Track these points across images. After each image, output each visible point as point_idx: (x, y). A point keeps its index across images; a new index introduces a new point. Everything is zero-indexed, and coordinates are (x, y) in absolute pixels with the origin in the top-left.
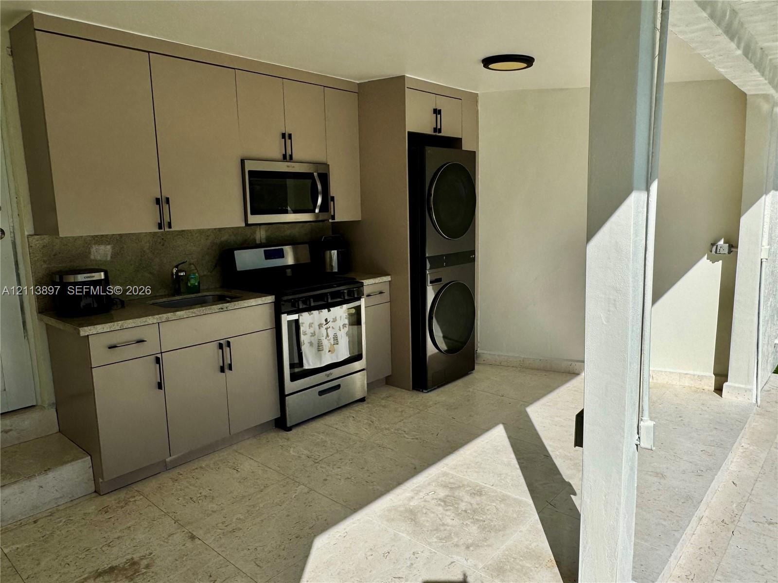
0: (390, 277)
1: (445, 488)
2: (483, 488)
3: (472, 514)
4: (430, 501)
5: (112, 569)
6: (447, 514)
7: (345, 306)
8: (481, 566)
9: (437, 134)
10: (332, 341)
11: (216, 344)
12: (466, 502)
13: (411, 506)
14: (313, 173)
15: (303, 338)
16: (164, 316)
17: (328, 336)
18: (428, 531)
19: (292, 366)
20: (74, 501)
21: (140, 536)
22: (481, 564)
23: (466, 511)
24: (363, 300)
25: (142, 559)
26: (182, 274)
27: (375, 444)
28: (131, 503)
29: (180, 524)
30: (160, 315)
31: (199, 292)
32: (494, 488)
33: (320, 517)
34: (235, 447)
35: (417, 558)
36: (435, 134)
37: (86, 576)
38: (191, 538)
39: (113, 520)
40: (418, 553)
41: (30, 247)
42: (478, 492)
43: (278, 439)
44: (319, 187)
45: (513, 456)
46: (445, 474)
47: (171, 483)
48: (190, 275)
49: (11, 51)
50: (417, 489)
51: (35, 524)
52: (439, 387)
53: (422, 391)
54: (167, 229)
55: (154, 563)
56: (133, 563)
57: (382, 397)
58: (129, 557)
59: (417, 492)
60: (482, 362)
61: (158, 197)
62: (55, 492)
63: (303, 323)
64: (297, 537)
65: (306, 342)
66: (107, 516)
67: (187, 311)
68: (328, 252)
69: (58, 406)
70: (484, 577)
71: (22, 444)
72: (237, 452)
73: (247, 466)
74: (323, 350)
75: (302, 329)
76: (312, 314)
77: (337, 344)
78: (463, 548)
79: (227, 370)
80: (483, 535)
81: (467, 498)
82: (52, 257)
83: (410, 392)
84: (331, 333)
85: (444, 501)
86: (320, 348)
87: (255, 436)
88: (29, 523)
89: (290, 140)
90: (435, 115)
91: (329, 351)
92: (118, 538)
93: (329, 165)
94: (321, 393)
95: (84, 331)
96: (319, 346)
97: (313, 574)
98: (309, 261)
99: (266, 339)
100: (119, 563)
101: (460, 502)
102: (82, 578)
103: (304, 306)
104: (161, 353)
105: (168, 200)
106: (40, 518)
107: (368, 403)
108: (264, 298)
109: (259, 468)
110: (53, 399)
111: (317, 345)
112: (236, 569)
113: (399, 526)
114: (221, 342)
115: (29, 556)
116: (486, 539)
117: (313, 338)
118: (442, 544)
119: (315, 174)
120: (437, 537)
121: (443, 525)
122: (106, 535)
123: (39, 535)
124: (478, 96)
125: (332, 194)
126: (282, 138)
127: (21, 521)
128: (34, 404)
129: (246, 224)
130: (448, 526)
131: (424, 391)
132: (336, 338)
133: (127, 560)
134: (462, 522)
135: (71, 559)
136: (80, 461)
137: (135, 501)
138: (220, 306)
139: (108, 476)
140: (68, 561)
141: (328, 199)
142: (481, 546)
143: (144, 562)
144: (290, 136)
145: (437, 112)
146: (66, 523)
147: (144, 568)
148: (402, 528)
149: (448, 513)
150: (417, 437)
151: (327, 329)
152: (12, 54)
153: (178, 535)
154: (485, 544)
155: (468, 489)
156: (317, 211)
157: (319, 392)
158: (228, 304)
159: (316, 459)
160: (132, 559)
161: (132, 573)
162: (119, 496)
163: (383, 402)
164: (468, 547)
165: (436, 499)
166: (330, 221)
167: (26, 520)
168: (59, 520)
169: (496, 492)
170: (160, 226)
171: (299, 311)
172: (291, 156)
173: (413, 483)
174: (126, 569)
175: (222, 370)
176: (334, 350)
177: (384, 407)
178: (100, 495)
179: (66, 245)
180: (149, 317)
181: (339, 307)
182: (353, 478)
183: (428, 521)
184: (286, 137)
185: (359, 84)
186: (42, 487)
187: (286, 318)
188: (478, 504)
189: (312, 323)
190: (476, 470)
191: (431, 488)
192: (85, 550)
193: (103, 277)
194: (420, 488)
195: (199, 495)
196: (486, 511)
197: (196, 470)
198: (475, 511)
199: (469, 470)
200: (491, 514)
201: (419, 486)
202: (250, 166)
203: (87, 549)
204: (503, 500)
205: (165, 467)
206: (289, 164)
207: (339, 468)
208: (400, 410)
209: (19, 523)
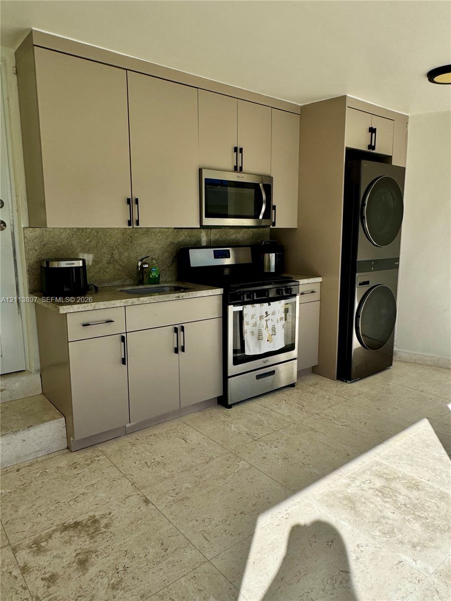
0: (321, 278)
1: (380, 478)
2: (418, 482)
3: (414, 509)
4: (367, 490)
5: (76, 524)
6: (387, 507)
7: (283, 302)
8: (431, 570)
9: (371, 151)
10: (270, 332)
11: (171, 328)
12: (404, 495)
13: (348, 493)
14: (259, 184)
15: (246, 328)
16: (130, 301)
17: (267, 327)
18: (369, 522)
19: (235, 351)
20: (50, 455)
21: (102, 495)
22: (431, 568)
23: (405, 505)
24: (298, 297)
25: (102, 518)
26: (146, 266)
27: (308, 427)
28: (96, 462)
29: (136, 487)
30: (127, 300)
31: (158, 283)
32: (430, 483)
33: (262, 495)
34: (184, 419)
35: (362, 552)
36: (369, 150)
37: (54, 528)
38: (145, 502)
39: (80, 476)
40: (363, 546)
41: (25, 237)
42: (415, 486)
43: (220, 415)
44: (264, 197)
45: (443, 451)
46: (378, 464)
47: (129, 447)
48: (152, 269)
49: (16, 70)
50: (352, 476)
51: (17, 473)
52: (361, 379)
53: (346, 382)
54: (135, 226)
55: (112, 523)
56: (95, 521)
57: (310, 383)
58: (91, 514)
59: (354, 479)
60: (398, 359)
61: (129, 198)
62: (35, 446)
63: (246, 314)
64: (241, 513)
65: (248, 331)
66: (75, 472)
67: (150, 297)
68: (267, 255)
69: (42, 372)
70: (438, 584)
71: (13, 402)
72: (185, 423)
73: (194, 437)
74: (262, 339)
75: (245, 319)
76: (255, 306)
77: (275, 335)
78: (409, 546)
79: (180, 352)
80: (428, 534)
81: (404, 491)
82: (42, 247)
83: (336, 382)
84: (270, 324)
85: (381, 491)
86: (260, 337)
87: (200, 411)
88: (13, 471)
89: (241, 154)
90: (370, 133)
91: (268, 341)
92: (83, 494)
93: (272, 178)
94: (258, 377)
95: (63, 310)
96: (259, 336)
97: (259, 555)
98: (251, 262)
99: (214, 327)
100: (83, 519)
101: (398, 494)
102: (50, 530)
103: (248, 300)
104: (126, 333)
105: (137, 200)
106: (22, 468)
107: (298, 389)
108: (214, 290)
109: (204, 440)
110: (38, 366)
111: (258, 334)
112: (186, 540)
113: (339, 513)
114: (177, 326)
115: (10, 502)
116: (432, 540)
117: (254, 328)
118: (387, 539)
119: (261, 185)
120: (380, 531)
121: (384, 517)
122: (73, 490)
123: (20, 483)
124: (408, 118)
125: (274, 204)
126: (235, 152)
127: (7, 469)
128: (24, 369)
129: (200, 226)
130: (389, 519)
131: (348, 381)
132: (274, 329)
133: (90, 517)
134: (403, 516)
135: (43, 510)
136: (56, 421)
137: (99, 460)
138: (177, 295)
139: (78, 435)
140: (40, 511)
141: (270, 208)
142: (428, 547)
143: (104, 522)
144: (241, 150)
145: (372, 130)
146: (42, 475)
147: (104, 527)
148: (343, 516)
149: (387, 505)
150: (346, 424)
151: (267, 321)
152: (17, 73)
153: (134, 497)
154: (432, 545)
155: (404, 481)
156: (261, 217)
157: (257, 376)
158: (183, 294)
159: (255, 437)
160: (94, 516)
161: (93, 531)
162: (86, 454)
163: (311, 389)
164: (414, 546)
165: (373, 489)
166: (271, 227)
167: (11, 467)
168: (36, 471)
169: (434, 488)
170: (130, 223)
171: (243, 303)
172: (241, 168)
173: (348, 470)
174: (88, 526)
175: (176, 351)
176: (272, 340)
177: (313, 393)
178: (71, 451)
179: (54, 237)
180: (118, 301)
181: (278, 302)
182: (290, 459)
183: (368, 512)
184: (238, 150)
185: (302, 107)
186: (25, 441)
187: (232, 309)
188: (417, 499)
189: (254, 315)
190: (409, 462)
191: (366, 477)
192: (56, 502)
193: (81, 265)
194: (355, 476)
195: (153, 461)
196: (426, 508)
197: (151, 437)
198: (415, 506)
199: (401, 462)
200: (432, 511)
201: (354, 474)
202: (206, 175)
203: (57, 501)
204: (442, 497)
205: (125, 432)
206: (239, 174)
207: (276, 447)
208: (327, 397)
209: (6, 469)
